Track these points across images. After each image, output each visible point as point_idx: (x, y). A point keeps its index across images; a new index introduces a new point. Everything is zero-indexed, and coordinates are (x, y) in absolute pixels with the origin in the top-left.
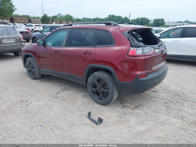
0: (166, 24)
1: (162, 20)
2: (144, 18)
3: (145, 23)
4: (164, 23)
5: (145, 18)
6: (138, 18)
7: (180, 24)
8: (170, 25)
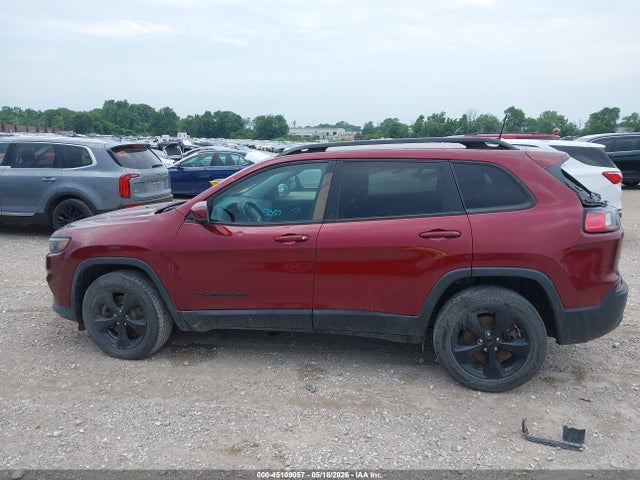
0: (291, 132)
1: (280, 119)
2: (227, 114)
3: (230, 129)
4: (287, 127)
5: (229, 112)
6: (208, 114)
7: (325, 131)
8: (302, 133)
